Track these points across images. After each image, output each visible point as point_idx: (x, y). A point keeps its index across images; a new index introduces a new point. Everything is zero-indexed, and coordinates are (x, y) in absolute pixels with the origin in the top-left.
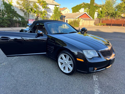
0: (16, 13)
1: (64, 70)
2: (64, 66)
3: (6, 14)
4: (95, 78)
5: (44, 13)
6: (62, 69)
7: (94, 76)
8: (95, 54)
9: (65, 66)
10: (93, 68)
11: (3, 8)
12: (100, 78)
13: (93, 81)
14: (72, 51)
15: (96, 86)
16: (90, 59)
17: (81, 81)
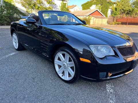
0: (17, 9)
1: (62, 76)
3: (5, 10)
4: (109, 88)
7: (107, 85)
8: (110, 52)
9: (65, 70)
10: (105, 73)
11: (2, 3)
12: (117, 88)
13: (106, 94)
14: (74, 47)
16: (101, 59)
17: (88, 94)
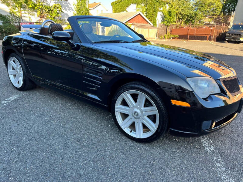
1: (131, 131)
2: (130, 123)
4: (207, 144)
5: (56, 10)
6: (127, 131)
7: (202, 141)
8: (214, 88)
9: (136, 121)
10: (211, 121)
15: (219, 167)
16: (205, 99)
